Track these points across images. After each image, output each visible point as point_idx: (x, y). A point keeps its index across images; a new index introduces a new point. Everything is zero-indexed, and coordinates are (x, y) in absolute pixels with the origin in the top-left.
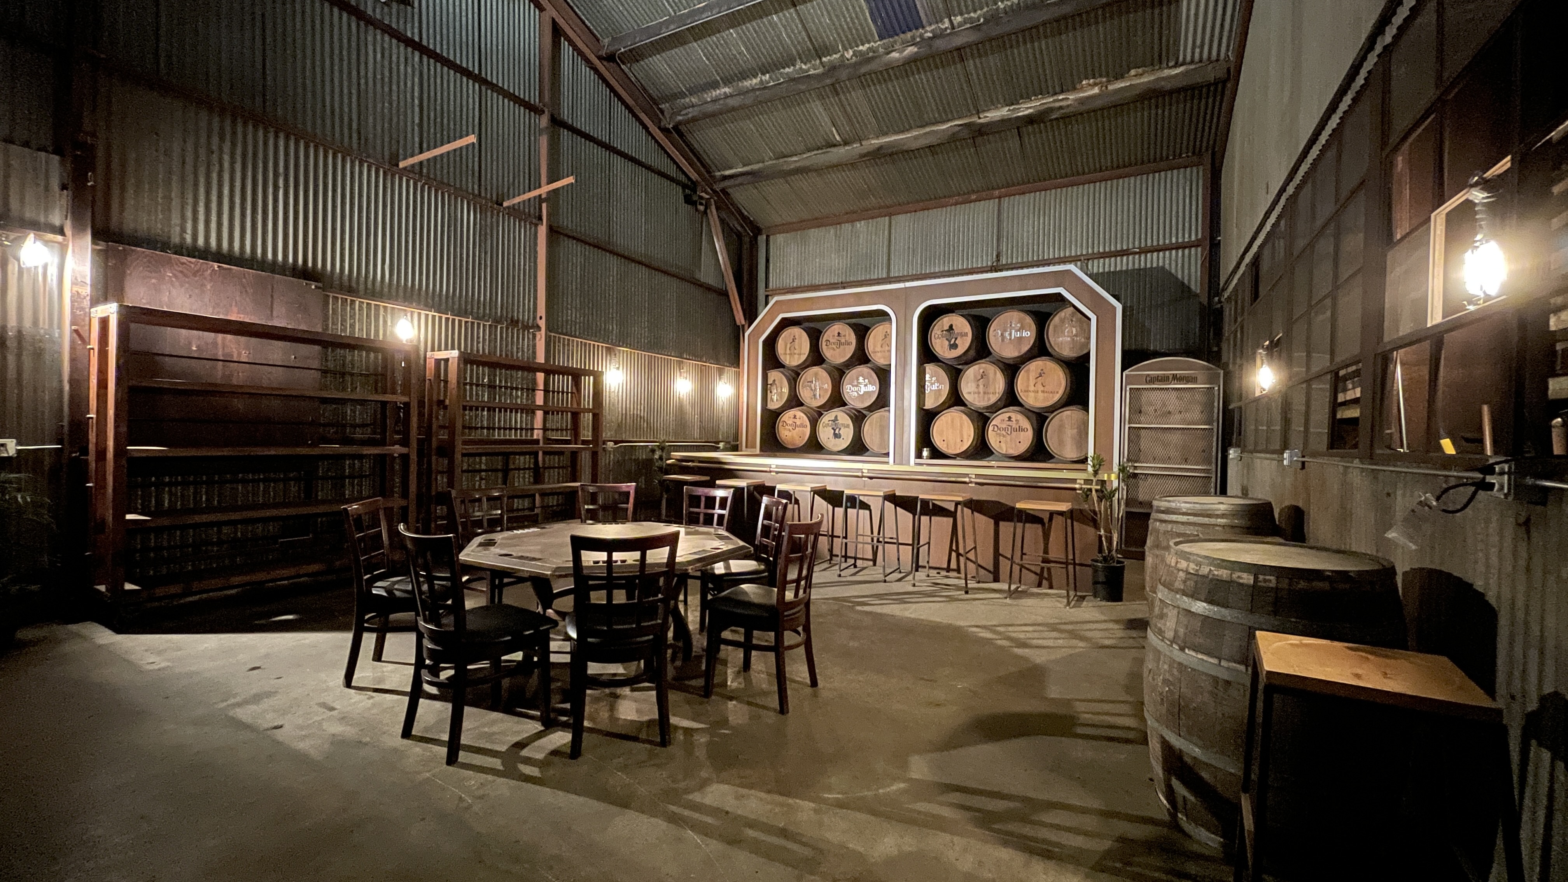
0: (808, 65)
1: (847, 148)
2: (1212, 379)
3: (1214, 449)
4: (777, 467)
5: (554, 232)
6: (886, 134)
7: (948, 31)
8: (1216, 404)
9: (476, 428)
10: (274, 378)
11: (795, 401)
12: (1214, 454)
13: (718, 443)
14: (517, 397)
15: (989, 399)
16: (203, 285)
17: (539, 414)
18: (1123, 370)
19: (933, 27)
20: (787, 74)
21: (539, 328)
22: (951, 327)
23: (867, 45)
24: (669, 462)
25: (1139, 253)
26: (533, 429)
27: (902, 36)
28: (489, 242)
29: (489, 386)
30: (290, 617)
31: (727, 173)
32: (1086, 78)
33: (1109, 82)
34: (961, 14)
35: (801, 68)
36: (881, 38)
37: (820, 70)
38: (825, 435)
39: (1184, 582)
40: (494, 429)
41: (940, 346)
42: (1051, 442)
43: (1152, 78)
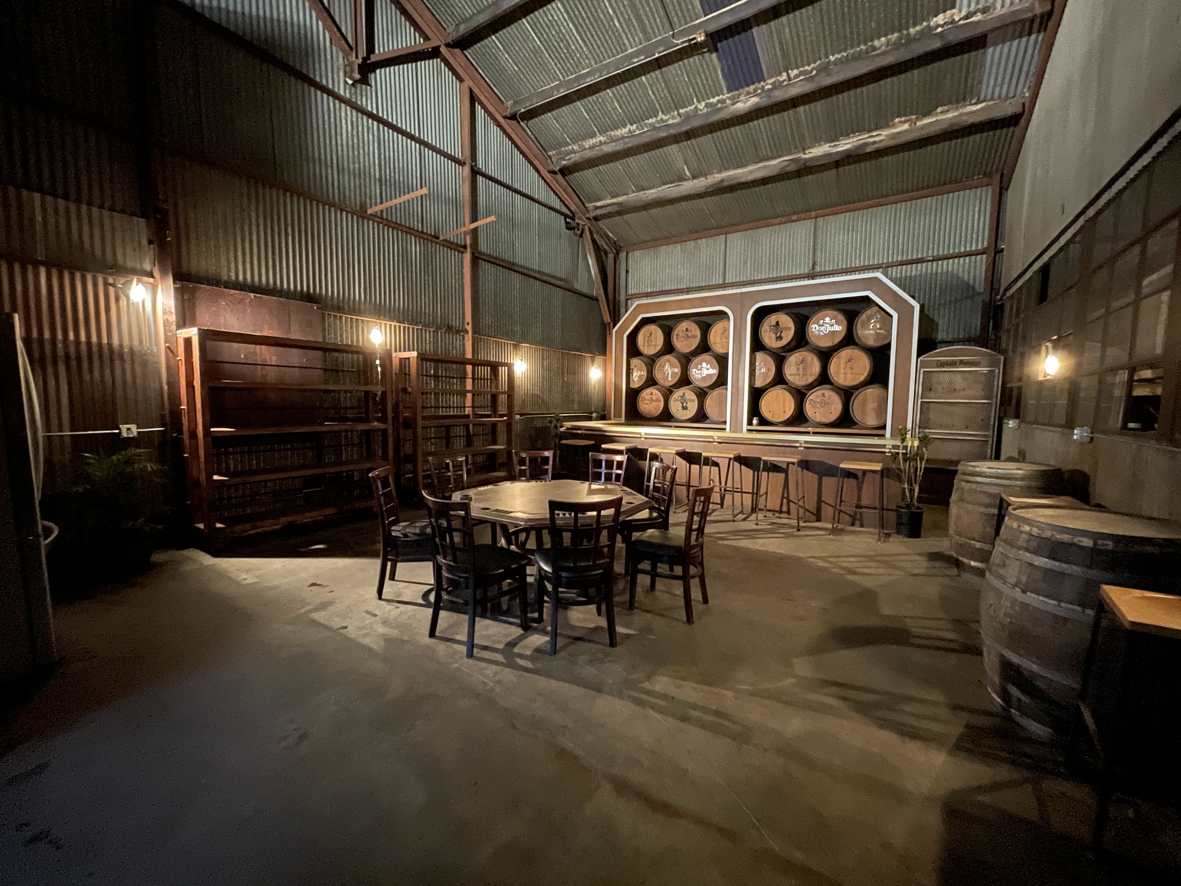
0: (668, 117)
1: (695, 181)
2: (994, 363)
3: (992, 419)
4: (646, 434)
5: (476, 259)
6: (726, 169)
7: (785, 83)
8: (996, 383)
9: (427, 408)
10: (294, 376)
11: (651, 382)
12: (992, 422)
13: (592, 413)
14: (453, 384)
15: (807, 380)
16: (245, 310)
17: (469, 396)
18: (918, 356)
19: (773, 80)
20: (650, 124)
21: (467, 332)
22: (777, 323)
23: (717, 98)
24: (562, 429)
25: (932, 261)
26: (465, 407)
27: (747, 89)
28: (430, 267)
29: (434, 376)
30: (321, 546)
31: (599, 204)
32: (899, 116)
33: (917, 119)
34: (797, 69)
35: (662, 119)
36: (730, 90)
37: (678, 120)
38: (675, 407)
39: (1028, 541)
40: (439, 407)
41: (768, 338)
42: (856, 413)
43: (956, 114)
